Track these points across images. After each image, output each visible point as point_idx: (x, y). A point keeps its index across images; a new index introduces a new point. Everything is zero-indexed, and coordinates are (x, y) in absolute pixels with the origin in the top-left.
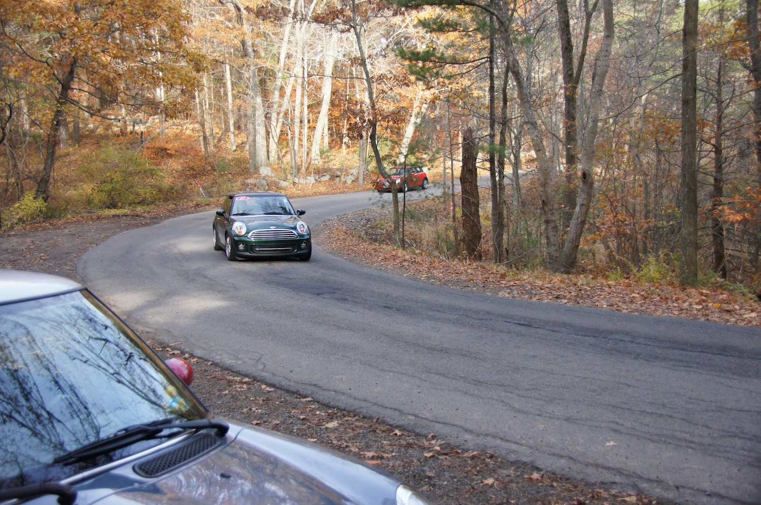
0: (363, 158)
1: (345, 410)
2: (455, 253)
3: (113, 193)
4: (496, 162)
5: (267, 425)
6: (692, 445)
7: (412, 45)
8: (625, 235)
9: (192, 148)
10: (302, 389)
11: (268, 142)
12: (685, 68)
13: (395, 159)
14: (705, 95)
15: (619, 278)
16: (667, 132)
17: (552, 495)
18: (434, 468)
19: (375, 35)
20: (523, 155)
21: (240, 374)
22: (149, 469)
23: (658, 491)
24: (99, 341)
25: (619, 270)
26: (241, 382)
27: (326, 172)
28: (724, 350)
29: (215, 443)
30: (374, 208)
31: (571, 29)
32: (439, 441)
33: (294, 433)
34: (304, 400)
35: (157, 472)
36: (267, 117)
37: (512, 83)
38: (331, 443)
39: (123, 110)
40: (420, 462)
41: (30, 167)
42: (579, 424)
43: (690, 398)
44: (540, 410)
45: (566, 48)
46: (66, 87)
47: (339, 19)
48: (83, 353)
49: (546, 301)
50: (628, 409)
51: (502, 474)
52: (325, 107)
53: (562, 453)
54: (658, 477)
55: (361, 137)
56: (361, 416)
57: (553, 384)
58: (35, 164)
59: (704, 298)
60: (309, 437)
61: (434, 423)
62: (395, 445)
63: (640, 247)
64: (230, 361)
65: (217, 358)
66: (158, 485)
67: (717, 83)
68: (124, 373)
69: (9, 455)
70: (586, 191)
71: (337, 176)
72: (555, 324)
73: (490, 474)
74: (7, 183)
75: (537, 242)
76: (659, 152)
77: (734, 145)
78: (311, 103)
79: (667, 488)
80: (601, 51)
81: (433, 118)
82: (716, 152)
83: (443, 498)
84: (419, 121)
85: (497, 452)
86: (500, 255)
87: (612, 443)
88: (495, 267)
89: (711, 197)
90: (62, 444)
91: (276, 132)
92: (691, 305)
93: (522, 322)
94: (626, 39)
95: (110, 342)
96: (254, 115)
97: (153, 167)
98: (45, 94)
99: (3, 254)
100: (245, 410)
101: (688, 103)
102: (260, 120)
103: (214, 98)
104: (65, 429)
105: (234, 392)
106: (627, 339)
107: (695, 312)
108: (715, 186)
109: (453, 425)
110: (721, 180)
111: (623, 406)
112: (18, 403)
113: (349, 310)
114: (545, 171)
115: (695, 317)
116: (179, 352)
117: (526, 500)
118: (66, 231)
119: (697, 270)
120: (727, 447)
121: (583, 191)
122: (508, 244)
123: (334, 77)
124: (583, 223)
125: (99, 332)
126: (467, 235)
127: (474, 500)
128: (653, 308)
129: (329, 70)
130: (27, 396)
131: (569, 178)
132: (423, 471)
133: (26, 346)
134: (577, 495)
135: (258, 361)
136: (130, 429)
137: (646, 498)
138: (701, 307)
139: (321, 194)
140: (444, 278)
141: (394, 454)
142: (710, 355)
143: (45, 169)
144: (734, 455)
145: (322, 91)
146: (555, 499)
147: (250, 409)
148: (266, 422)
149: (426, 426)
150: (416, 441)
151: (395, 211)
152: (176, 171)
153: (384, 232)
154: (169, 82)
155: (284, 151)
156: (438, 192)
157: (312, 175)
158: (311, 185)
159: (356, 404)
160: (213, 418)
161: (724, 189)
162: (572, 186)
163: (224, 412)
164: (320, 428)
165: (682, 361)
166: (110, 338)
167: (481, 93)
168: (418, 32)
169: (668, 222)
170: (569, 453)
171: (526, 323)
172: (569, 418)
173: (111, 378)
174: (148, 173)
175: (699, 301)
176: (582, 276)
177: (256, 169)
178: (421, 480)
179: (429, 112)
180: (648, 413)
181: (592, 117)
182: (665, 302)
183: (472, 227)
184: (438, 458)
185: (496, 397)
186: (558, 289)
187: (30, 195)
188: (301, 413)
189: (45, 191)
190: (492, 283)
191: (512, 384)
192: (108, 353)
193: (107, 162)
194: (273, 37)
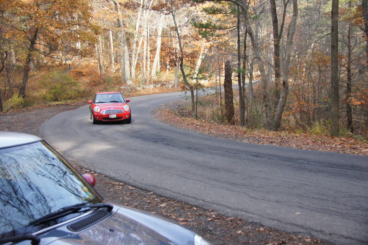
0: (177, 75)
1: (169, 198)
2: (222, 121)
3: (56, 94)
4: (241, 77)
5: (132, 206)
6: (338, 214)
7: (200, 20)
8: (304, 112)
9: (94, 72)
10: (148, 188)
11: (131, 68)
12: (332, 30)
13: (192, 76)
14: (342, 43)
15: (301, 133)
16: (324, 61)
17: (270, 238)
18: (212, 226)
19: (182, 16)
20: (254, 74)
21: (118, 181)
22: (75, 227)
23: (321, 236)
24: (50, 166)
25: (301, 129)
26: (119, 185)
27: (159, 83)
28: (353, 167)
29: (107, 214)
30: (182, 100)
31: (277, 12)
32: (215, 212)
33: (145, 209)
34: (149, 193)
35: (79, 229)
36: (130, 56)
37: (248, 38)
38: (163, 214)
39: (61, 54)
40: (206, 223)
41: (16, 82)
42: (282, 204)
43: (336, 191)
44: (263, 197)
45: (275, 21)
46: (33, 43)
47: (165, 8)
48: (43, 171)
49: (266, 144)
50: (307, 196)
51: (245, 228)
52: (158, 51)
53: (274, 218)
54: (321, 229)
55: (176, 65)
56: (177, 201)
57: (270, 185)
58: (18, 80)
59: (343, 142)
60: (152, 211)
61: (212, 204)
62: (193, 215)
63: (311, 117)
64: (114, 175)
65: (107, 174)
66: (79, 235)
67: (348, 37)
68: (62, 181)
69: (8, 221)
70: (285, 90)
71: (164, 85)
72: (270, 155)
73: (239, 228)
74: (5, 89)
75: (261, 115)
76: (320, 71)
77: (357, 68)
78: (151, 49)
79: (325, 234)
80: (291, 22)
81: (211, 56)
82: (348, 71)
83: (217, 240)
84: (203, 57)
85: (243, 217)
86: (244, 122)
87: (298, 213)
88: (241, 128)
89: (346, 93)
90: (33, 216)
91: (134, 63)
92: (336, 145)
93: (254, 155)
94: (304, 16)
95: (55, 166)
96: (124, 55)
97: (76, 81)
98: (23, 46)
99: (3, 124)
100: (121, 198)
101: (334, 47)
102: (127, 57)
103: (105, 47)
104: (34, 209)
105: (116, 190)
106: (305, 162)
107: (338, 149)
108: (347, 87)
109: (221, 205)
110: (350, 85)
111: (304, 195)
112: (11, 196)
113: (171, 150)
114: (265, 81)
115: (338, 152)
116: (89, 170)
117: (257, 241)
118: (34, 112)
119: (339, 129)
120: (354, 214)
121: (284, 91)
122: (247, 117)
123: (162, 36)
124: (283, 106)
125: (50, 161)
126: (227, 112)
127: (232, 241)
128: (318, 147)
129: (160, 33)
130: (16, 192)
131: (277, 84)
132: (207, 227)
133: (15, 168)
134: (282, 238)
135: (127, 174)
136: (66, 208)
137: (315, 240)
138: (341, 146)
139: (156, 93)
140: (216, 134)
141: (193, 219)
142: (345, 170)
143: (23, 82)
144: (358, 218)
145: (157, 43)
146: (271, 240)
147: (123, 198)
148: (131, 204)
149: (209, 205)
150: (204, 213)
151: (192, 101)
152: (87, 83)
153: (187, 111)
154: (83, 40)
155: (138, 72)
156: (213, 92)
157: (152, 84)
158: (152, 89)
159: (174, 195)
160: (106, 202)
161: (352, 89)
162: (278, 88)
163: (111, 199)
164: (157, 207)
165: (332, 173)
166: (55, 164)
167: (234, 43)
168: (203, 14)
169: (325, 105)
170: (278, 218)
171: (256, 155)
172: (278, 201)
173: (56, 183)
174: (73, 84)
175: (340, 144)
176: (283, 132)
177: (125, 81)
178: (206, 231)
179: (208, 53)
180: (316, 198)
181: (287, 55)
182: (324, 144)
183: (230, 109)
184: (214, 221)
185: (242, 191)
186: (272, 138)
187: (16, 95)
188: (148, 200)
189: (23, 93)
190: (240, 136)
191: (250, 185)
192: (54, 171)
193: (53, 79)
194: (133, 17)
